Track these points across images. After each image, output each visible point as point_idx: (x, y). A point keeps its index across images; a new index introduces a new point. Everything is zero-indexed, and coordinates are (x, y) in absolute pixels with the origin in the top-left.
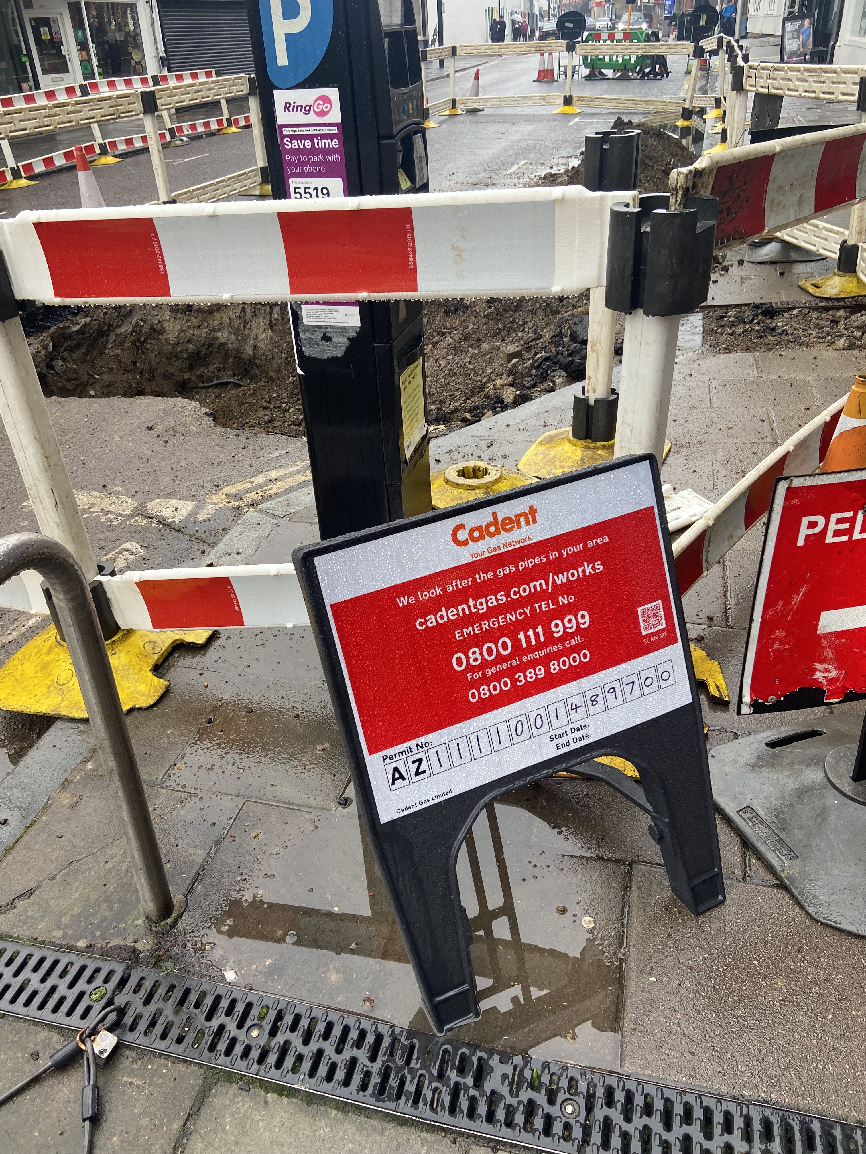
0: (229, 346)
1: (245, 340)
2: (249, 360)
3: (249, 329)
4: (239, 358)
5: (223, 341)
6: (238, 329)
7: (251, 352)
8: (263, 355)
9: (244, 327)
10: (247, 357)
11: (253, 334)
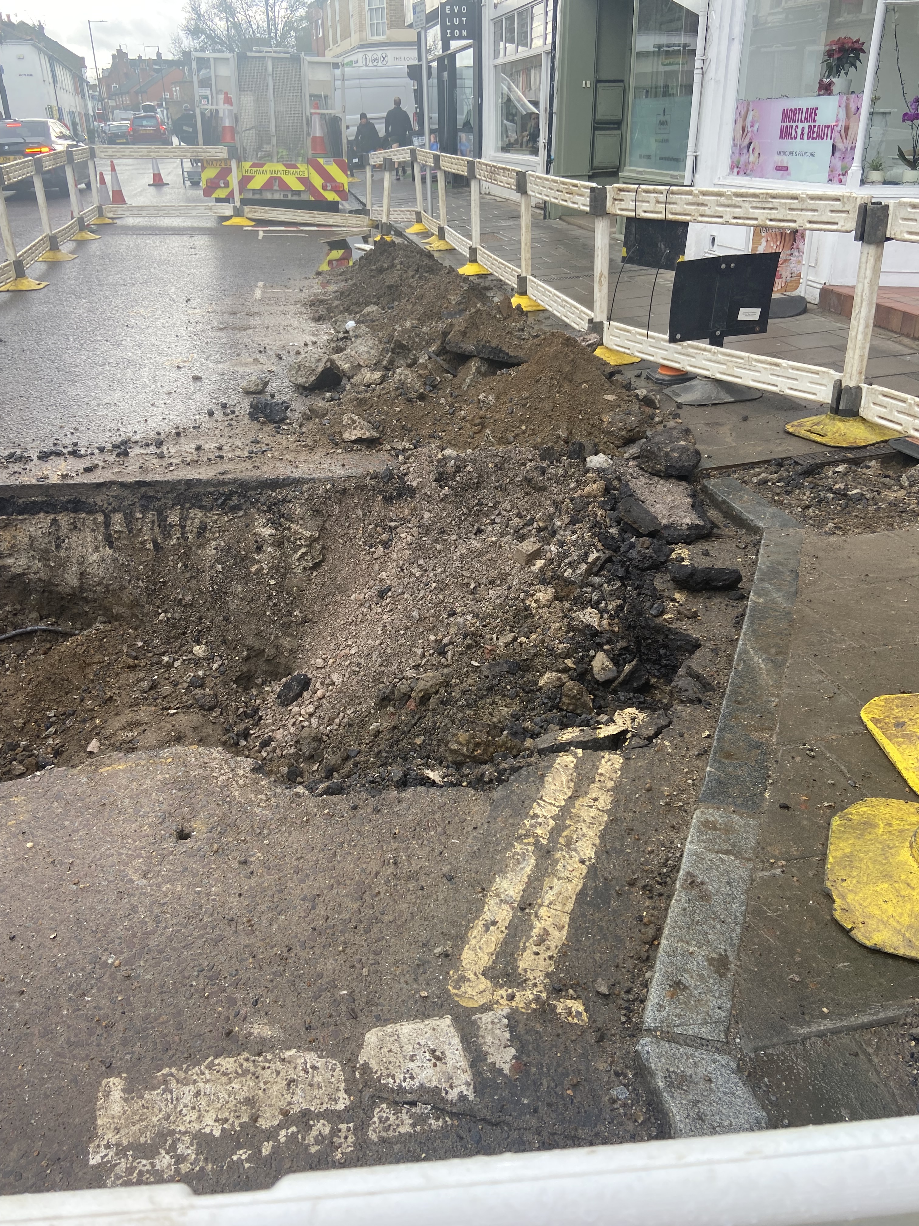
0: (31, 576)
1: (62, 564)
2: (73, 595)
3: (67, 549)
4: (51, 592)
5: (20, 571)
6: (47, 551)
7: (75, 582)
8: (99, 584)
9: (58, 547)
10: (68, 590)
11: (75, 555)
